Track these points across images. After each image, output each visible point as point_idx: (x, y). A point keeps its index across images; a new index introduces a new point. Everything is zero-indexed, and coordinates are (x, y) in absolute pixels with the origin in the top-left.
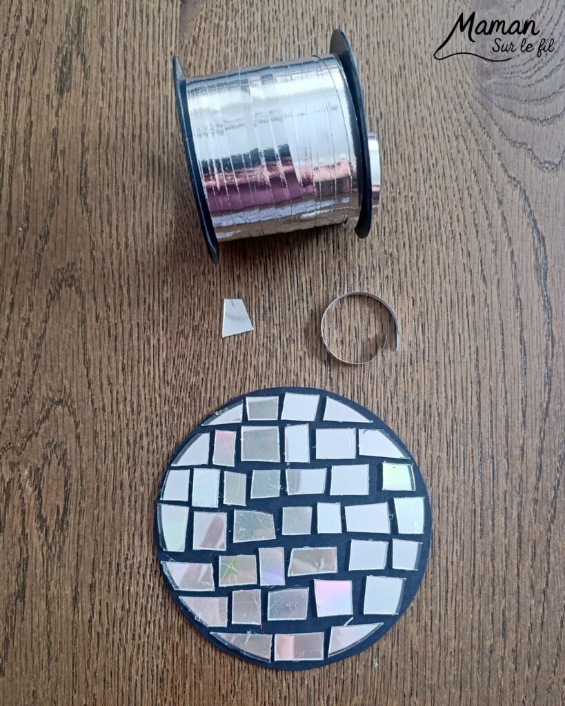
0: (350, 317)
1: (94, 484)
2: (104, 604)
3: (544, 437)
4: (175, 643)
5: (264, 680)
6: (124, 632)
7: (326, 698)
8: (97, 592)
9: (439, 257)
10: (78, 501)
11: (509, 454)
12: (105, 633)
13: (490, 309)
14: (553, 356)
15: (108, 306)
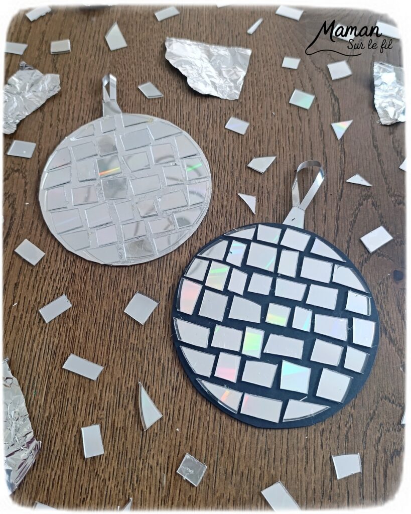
0: (213, 134)
1: (30, 220)
2: (22, 298)
3: (340, 209)
4: (69, 327)
5: (131, 358)
6: (33, 317)
7: (176, 374)
8: (19, 289)
9: (271, 106)
10: (18, 229)
11: (316, 218)
12: (20, 317)
13: (303, 134)
14: (345, 163)
15: (59, 120)
